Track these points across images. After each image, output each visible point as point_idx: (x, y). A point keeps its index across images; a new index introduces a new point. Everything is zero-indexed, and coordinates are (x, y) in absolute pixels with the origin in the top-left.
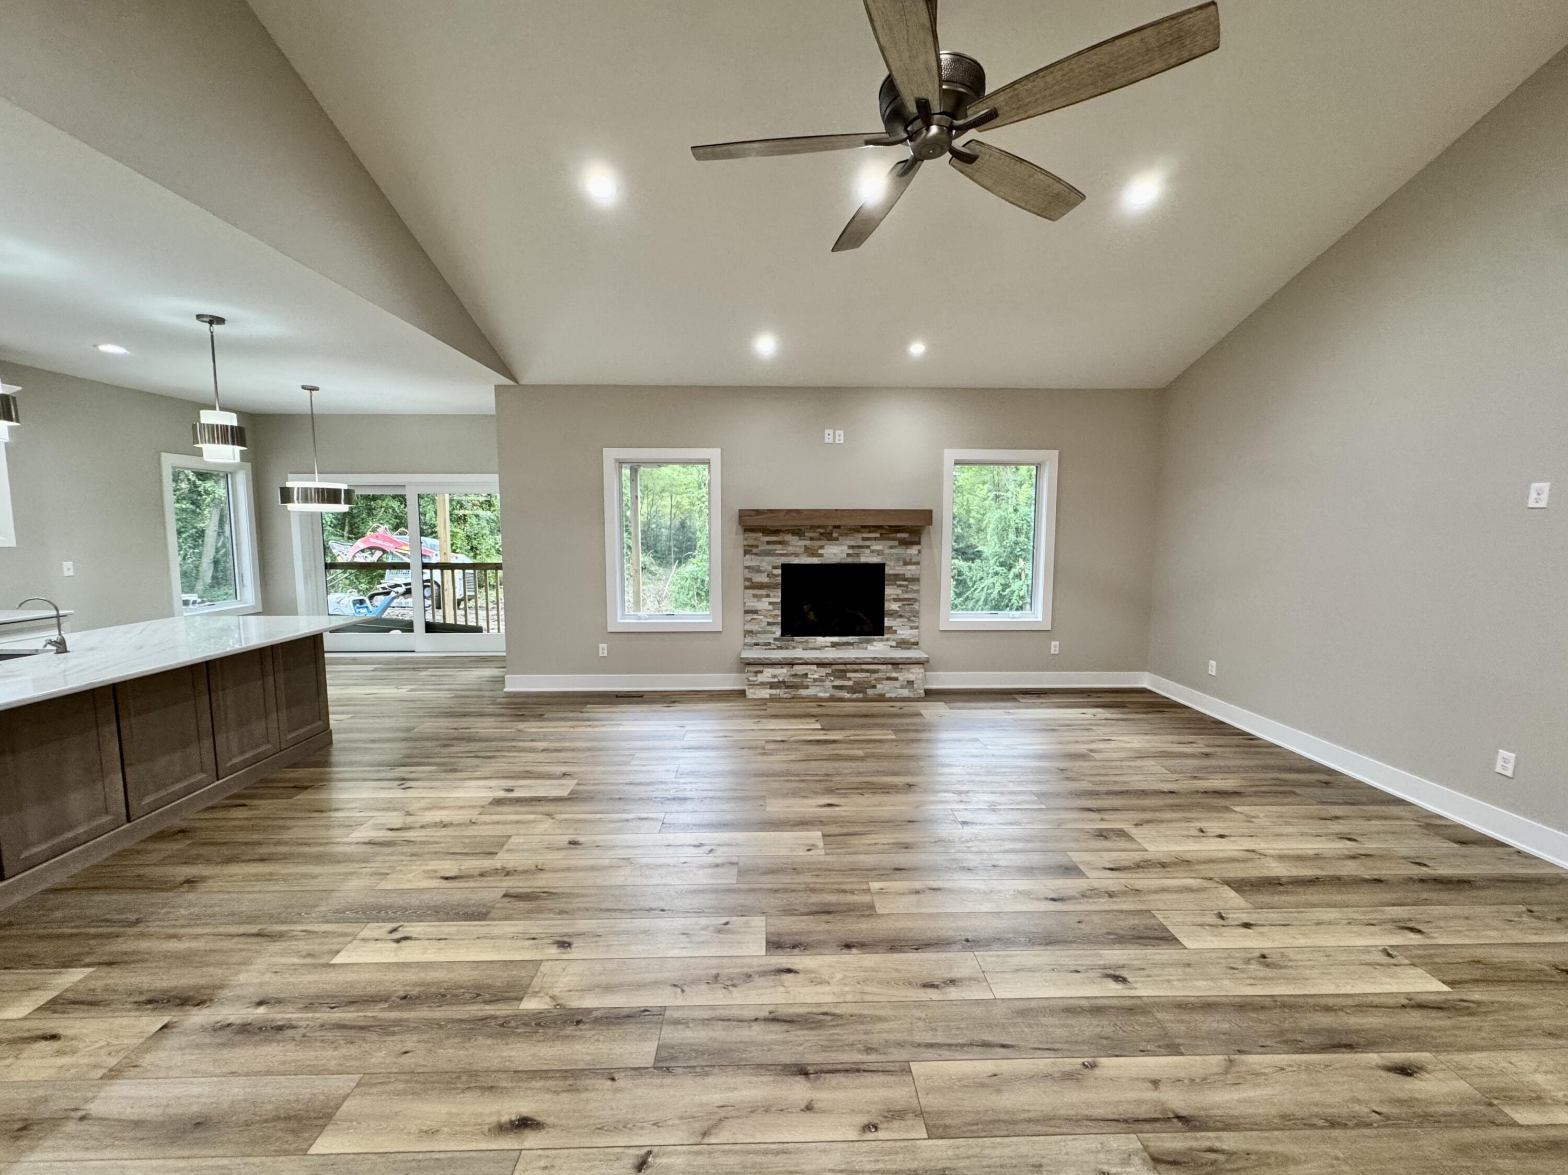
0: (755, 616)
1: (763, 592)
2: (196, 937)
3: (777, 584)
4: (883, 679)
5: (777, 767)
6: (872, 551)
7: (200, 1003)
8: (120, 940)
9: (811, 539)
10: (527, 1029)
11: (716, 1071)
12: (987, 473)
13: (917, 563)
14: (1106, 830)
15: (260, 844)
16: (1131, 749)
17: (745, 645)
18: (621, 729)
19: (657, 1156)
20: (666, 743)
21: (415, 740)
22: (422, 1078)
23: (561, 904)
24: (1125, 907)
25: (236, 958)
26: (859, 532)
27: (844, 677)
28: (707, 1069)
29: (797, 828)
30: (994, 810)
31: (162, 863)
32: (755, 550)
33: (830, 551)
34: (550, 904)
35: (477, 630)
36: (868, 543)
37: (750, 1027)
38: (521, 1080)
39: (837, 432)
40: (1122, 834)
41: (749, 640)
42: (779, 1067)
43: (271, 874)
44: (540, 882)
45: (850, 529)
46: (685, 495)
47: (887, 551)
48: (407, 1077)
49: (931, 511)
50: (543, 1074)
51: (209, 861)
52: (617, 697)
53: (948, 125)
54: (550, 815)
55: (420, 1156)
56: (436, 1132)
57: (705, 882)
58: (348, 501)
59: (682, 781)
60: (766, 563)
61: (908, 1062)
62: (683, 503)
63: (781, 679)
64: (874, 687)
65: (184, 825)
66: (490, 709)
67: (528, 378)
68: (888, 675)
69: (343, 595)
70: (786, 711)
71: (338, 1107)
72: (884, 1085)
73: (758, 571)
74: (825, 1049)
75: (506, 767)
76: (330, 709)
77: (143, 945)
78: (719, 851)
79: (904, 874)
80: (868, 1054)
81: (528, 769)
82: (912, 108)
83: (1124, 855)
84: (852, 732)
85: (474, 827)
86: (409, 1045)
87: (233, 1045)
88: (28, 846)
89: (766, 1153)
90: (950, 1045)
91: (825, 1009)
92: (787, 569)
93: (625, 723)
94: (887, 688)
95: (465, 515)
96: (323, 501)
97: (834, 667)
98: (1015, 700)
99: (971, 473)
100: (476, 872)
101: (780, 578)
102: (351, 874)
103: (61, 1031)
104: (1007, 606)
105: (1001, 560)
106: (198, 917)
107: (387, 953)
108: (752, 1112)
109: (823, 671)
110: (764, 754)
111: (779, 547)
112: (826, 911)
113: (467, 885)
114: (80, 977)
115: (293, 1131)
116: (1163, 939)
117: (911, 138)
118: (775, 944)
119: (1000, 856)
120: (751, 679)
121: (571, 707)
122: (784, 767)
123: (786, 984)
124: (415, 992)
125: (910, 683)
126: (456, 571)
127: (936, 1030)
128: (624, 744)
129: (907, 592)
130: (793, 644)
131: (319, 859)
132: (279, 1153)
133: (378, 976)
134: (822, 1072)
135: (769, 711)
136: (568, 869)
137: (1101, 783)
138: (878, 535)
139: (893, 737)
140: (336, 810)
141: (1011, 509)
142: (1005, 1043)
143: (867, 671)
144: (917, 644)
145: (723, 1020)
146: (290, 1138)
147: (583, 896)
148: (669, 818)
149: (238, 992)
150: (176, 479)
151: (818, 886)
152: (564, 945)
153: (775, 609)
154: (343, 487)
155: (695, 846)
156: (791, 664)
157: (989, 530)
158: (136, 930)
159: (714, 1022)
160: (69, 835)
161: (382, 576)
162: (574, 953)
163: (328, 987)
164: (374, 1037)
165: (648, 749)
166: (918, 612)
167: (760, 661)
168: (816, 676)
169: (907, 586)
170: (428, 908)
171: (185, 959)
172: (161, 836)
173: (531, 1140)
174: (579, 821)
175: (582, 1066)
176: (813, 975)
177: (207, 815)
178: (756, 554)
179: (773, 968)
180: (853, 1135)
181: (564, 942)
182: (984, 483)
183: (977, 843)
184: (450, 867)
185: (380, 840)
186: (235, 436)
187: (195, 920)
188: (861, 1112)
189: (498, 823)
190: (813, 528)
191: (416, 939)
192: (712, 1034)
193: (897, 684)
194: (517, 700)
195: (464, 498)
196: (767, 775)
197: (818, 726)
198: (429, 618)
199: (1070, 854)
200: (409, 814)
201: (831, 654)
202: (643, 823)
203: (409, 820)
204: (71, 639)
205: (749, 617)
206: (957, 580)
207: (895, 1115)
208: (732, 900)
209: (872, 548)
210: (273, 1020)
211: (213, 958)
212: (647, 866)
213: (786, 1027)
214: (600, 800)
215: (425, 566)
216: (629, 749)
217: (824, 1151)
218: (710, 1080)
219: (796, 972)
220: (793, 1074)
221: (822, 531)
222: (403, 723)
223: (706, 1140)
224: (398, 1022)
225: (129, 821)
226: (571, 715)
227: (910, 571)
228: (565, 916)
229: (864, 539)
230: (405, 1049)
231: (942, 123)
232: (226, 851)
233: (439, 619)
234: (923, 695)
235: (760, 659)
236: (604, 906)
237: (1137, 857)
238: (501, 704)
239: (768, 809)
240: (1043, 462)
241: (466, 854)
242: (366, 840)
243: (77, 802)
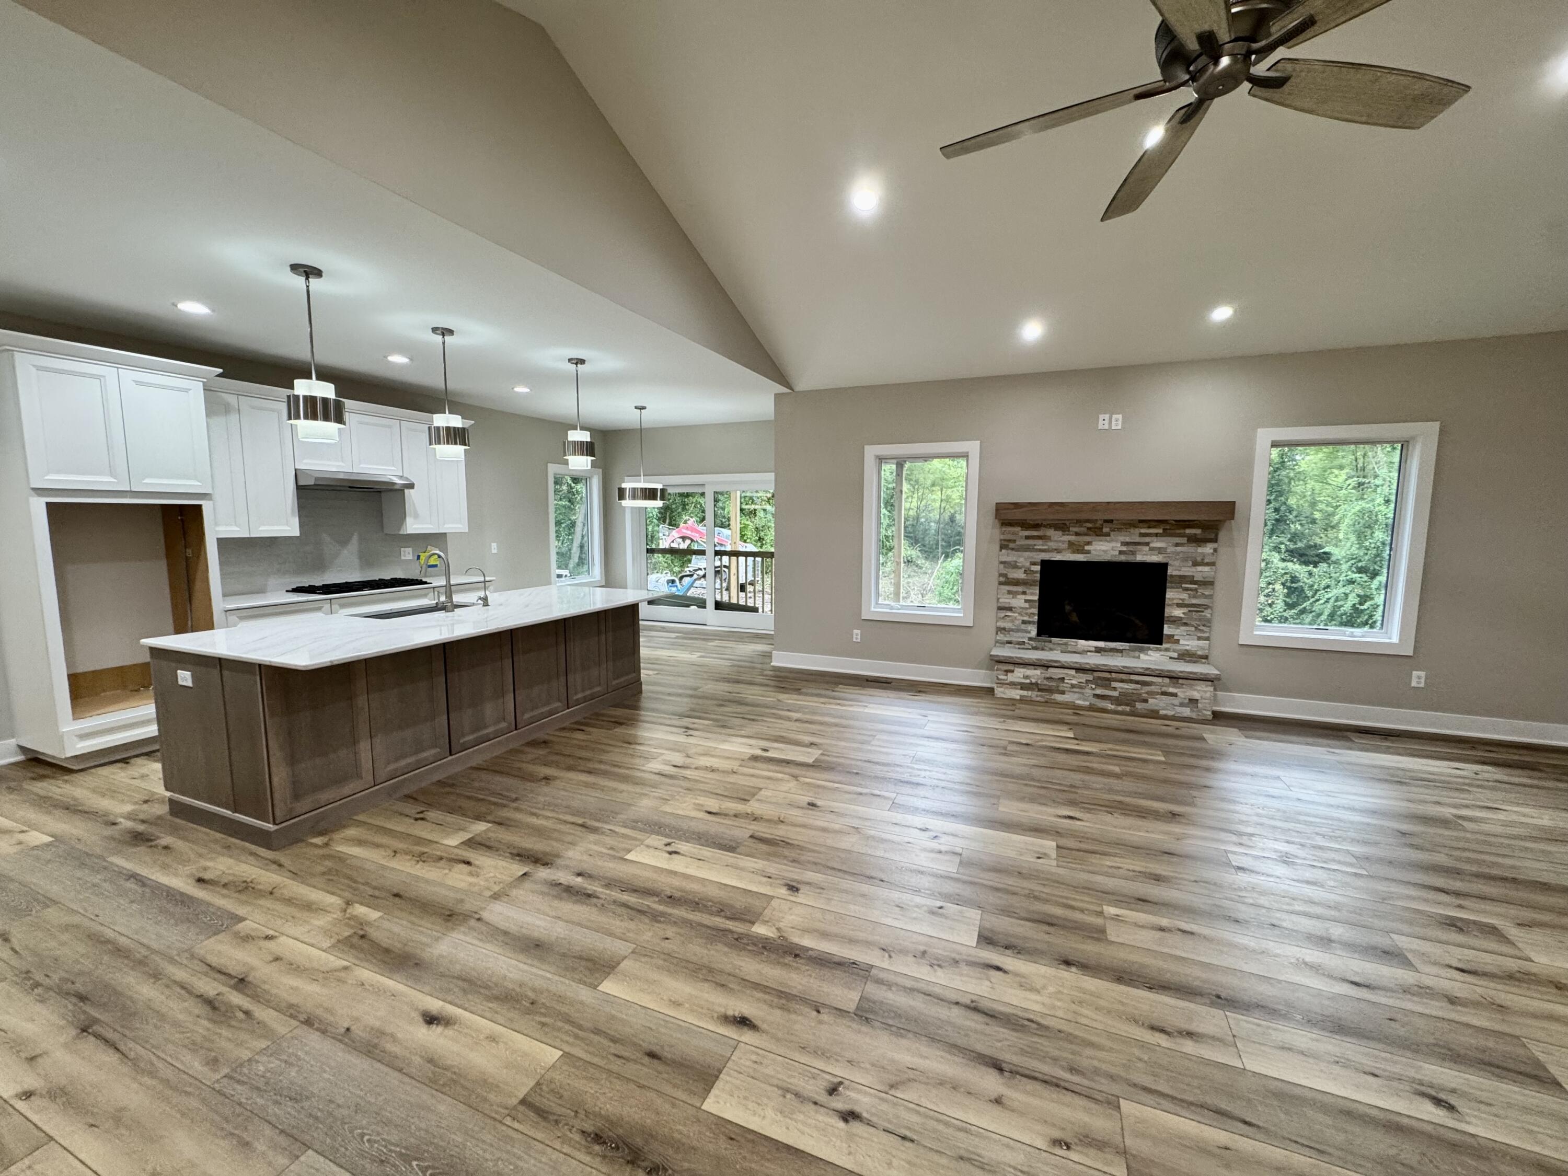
0: (1009, 614)
1: (1020, 589)
2: (547, 818)
3: (1034, 581)
4: (1158, 693)
5: (1018, 770)
6: (1152, 549)
7: (545, 864)
8: (506, 809)
9: (1077, 534)
10: (755, 948)
11: (910, 1035)
12: (1346, 455)
13: (1212, 564)
14: (1461, 919)
15: (589, 760)
16: (1535, 827)
17: (997, 642)
18: (866, 710)
19: (847, 1088)
20: (907, 730)
21: (699, 698)
22: (675, 961)
23: (793, 854)
24: (1475, 1021)
25: (569, 838)
26: (1135, 527)
27: (1108, 687)
28: (902, 1031)
29: (1028, 833)
30: (1285, 862)
31: (533, 762)
32: (1011, 545)
33: (1098, 548)
34: (786, 852)
35: (754, 610)
36: (1147, 539)
37: (950, 1008)
38: (746, 987)
39: (1115, 416)
40: (1492, 931)
41: (1001, 637)
42: (974, 1054)
43: (594, 784)
44: (780, 832)
45: (1124, 524)
46: (955, 489)
47: (1171, 549)
48: (666, 957)
49: (1234, 503)
50: (765, 989)
51: (557, 765)
52: (867, 680)
53: (1243, 52)
54: (795, 777)
55: (668, 1018)
56: (679, 1005)
57: (925, 864)
58: (662, 498)
59: (916, 766)
60: (1023, 559)
61: (1118, 1097)
62: (954, 497)
63: (1034, 681)
64: (1146, 701)
65: (546, 737)
66: (759, 679)
67: (802, 385)
68: (1164, 689)
69: (659, 575)
70: (1039, 715)
71: (619, 964)
72: (1086, 1110)
73: (1015, 566)
74: (1023, 1052)
75: (765, 730)
76: (642, 665)
77: (518, 816)
78: (944, 839)
79: (1146, 907)
80: (1072, 1074)
81: (784, 734)
82: (1193, 45)
83: (1488, 958)
84: (1110, 746)
85: (735, 776)
86: (669, 934)
87: (561, 899)
88: (463, 736)
89: (947, 1124)
90: (1173, 1098)
91: (1031, 1017)
92: (1046, 565)
93: (871, 705)
94: (1162, 704)
95: (755, 510)
96: (645, 499)
97: (1096, 674)
98: (1348, 739)
99: (1320, 455)
100: (732, 813)
101: (1038, 575)
102: (645, 795)
103: (471, 860)
104: (1366, 623)
105: (1360, 564)
106: (549, 804)
107: (660, 860)
108: (941, 1084)
109: (1083, 678)
110: (1005, 754)
111: (1040, 542)
112: (1049, 922)
113: (724, 822)
114: (484, 828)
115: (590, 970)
116: (1535, 1077)
117: (1193, 78)
118: (987, 939)
119: (1285, 916)
120: (1000, 677)
121: (826, 686)
122: (1025, 770)
123: (992, 980)
124: (677, 894)
125: (1193, 702)
126: (749, 558)
127: (1159, 1077)
128: (868, 725)
129: (1195, 597)
130: (1051, 645)
131: (626, 779)
132: (580, 981)
133: (654, 876)
134: (1017, 1073)
135: (1017, 712)
136: (804, 826)
137: (1469, 861)
138: (1160, 531)
139: (1163, 759)
140: (639, 744)
141: (1380, 500)
142: (1248, 1119)
143: (1137, 682)
144: (1206, 657)
145: (925, 994)
146: (587, 973)
147: (814, 851)
148: (900, 799)
149: (567, 862)
150: (556, 483)
151: (1044, 895)
152: (793, 889)
153: (1031, 607)
154: (659, 486)
155: (920, 829)
156: (1046, 666)
157: (1343, 527)
158: (515, 805)
159: (915, 993)
160: (485, 732)
161: (690, 561)
162: (801, 898)
163: (621, 874)
164: (647, 921)
165: (891, 733)
166: (1209, 621)
167: (1010, 660)
168: (1074, 682)
169: (1196, 590)
170: (694, 833)
171: (539, 832)
172: (534, 744)
173: (747, 1037)
174: (819, 786)
175: (794, 992)
176: (1023, 980)
177: (557, 733)
178: (1012, 549)
179: (982, 961)
180: (1040, 1143)
181: (793, 887)
182: (1341, 467)
183: (1255, 895)
184: (713, 804)
185: (667, 773)
186: (587, 449)
187: (547, 805)
188: (1054, 1125)
189: (753, 776)
190: (1079, 522)
191: (683, 855)
192: (912, 1003)
193: (1176, 701)
194: (782, 674)
195: (755, 494)
196: (1007, 776)
197: (1071, 735)
198: (718, 598)
199: (1392, 935)
200: (688, 756)
201: (1095, 660)
202: (875, 798)
203: (689, 761)
204: (492, 597)
205: (1002, 614)
206: (1289, 588)
207: (1090, 1141)
208: (950, 888)
209: (1152, 545)
210: (585, 889)
211: (556, 835)
212: (873, 837)
213: (987, 1019)
214: (840, 772)
215: (717, 553)
216: (871, 730)
217: (1008, 1146)
218: (904, 1042)
219: (1005, 972)
220: (987, 1064)
221: (1089, 525)
222: (691, 682)
223: (892, 1092)
224: (663, 914)
225: (516, 729)
226: (823, 692)
227: (1202, 572)
228: (796, 865)
229: (1142, 535)
230: (667, 936)
231: (1236, 52)
232: (570, 762)
233: (725, 598)
234: (1211, 718)
235: (1012, 658)
236: (830, 864)
237: (1512, 965)
238: (766, 676)
239: (1000, 809)
240: (1413, 438)
241: (726, 796)
242: (657, 771)
243: (489, 710)
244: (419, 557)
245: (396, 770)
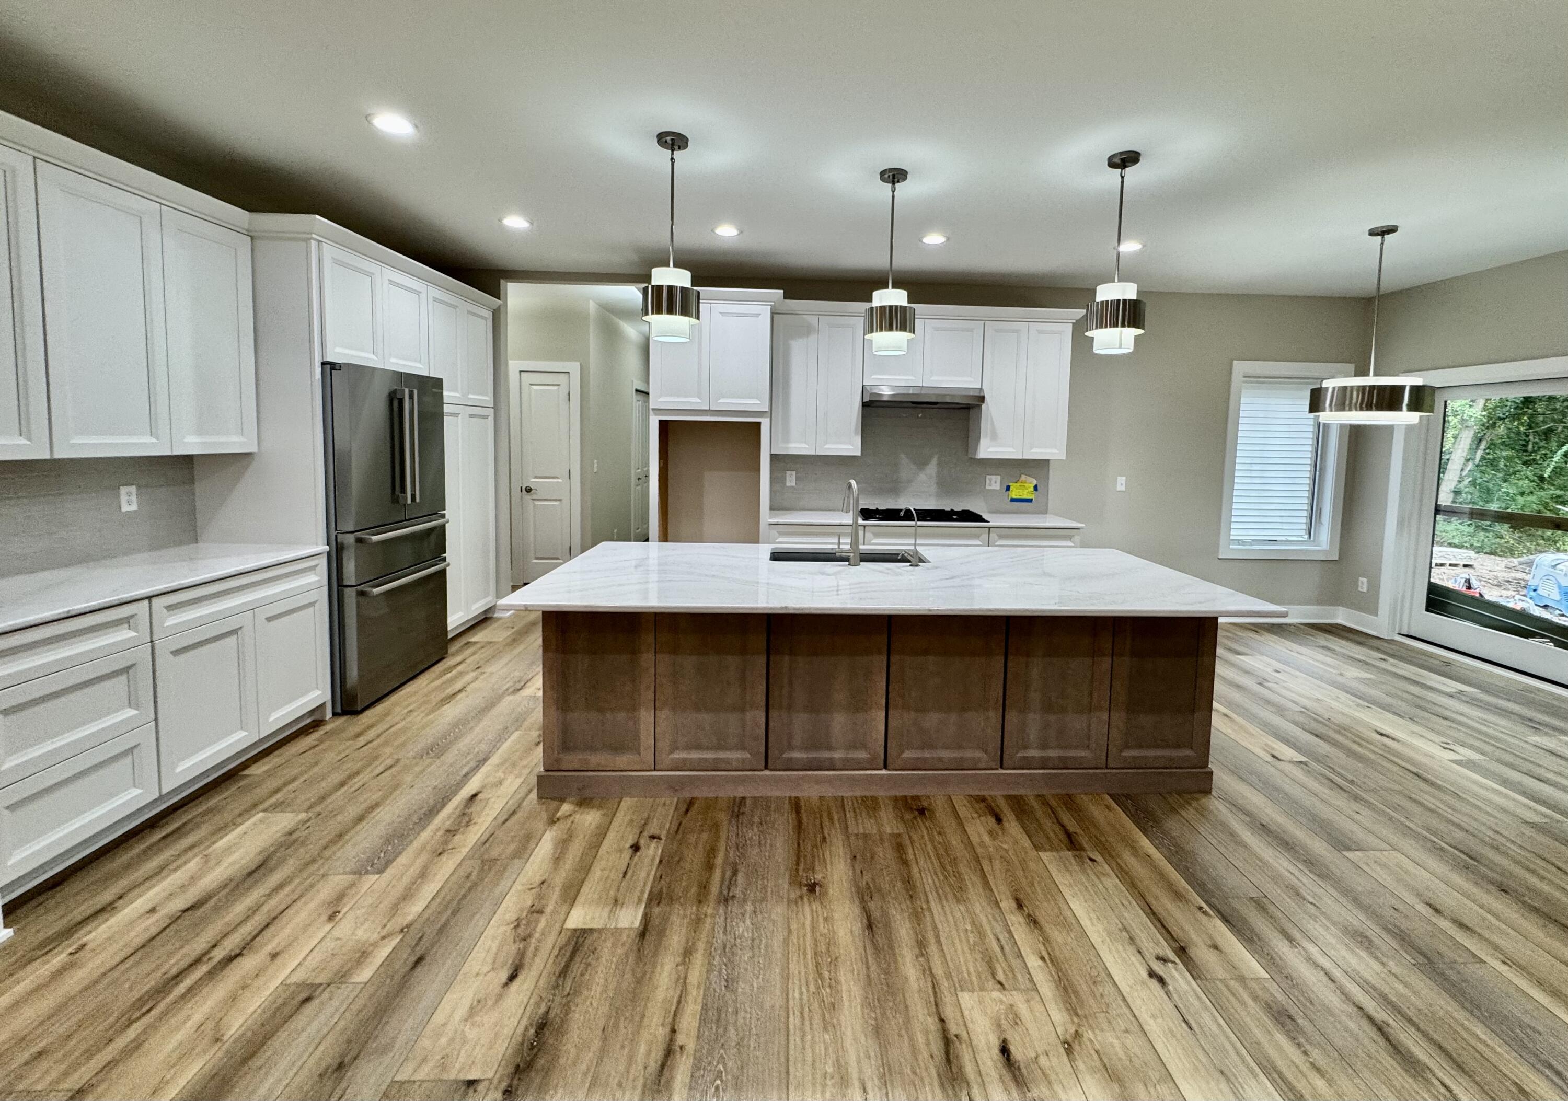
107: (1130, 975)
160: (826, 754)
172: (908, 804)
225: (885, 767)
243: (839, 722)
244: (1008, 488)
245: (684, 760)
